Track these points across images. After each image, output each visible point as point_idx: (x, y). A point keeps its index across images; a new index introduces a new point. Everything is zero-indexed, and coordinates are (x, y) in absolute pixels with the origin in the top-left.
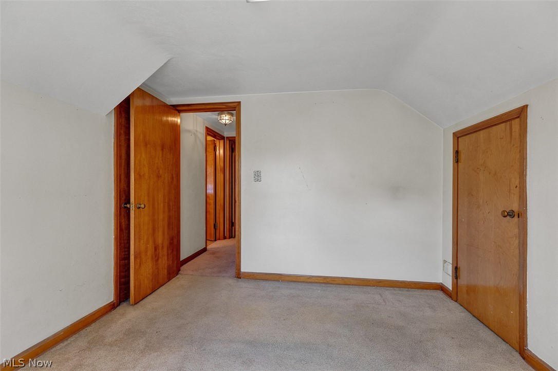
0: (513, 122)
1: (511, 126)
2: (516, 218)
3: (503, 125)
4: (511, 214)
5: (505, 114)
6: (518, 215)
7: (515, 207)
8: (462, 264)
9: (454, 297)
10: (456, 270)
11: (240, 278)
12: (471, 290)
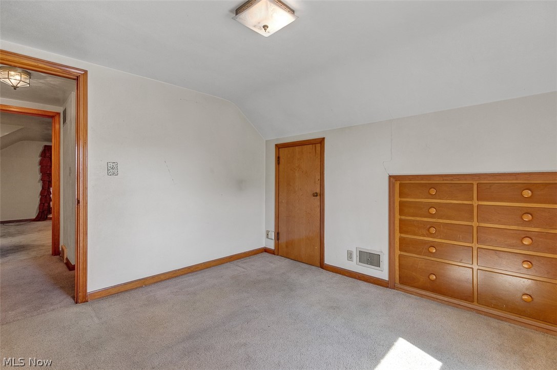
0: (317, 145)
1: (316, 147)
2: (318, 197)
3: (311, 145)
4: (315, 195)
5: (313, 140)
6: (320, 195)
7: (318, 191)
8: (283, 230)
9: (276, 253)
10: (278, 235)
11: (87, 301)
12: (289, 244)
